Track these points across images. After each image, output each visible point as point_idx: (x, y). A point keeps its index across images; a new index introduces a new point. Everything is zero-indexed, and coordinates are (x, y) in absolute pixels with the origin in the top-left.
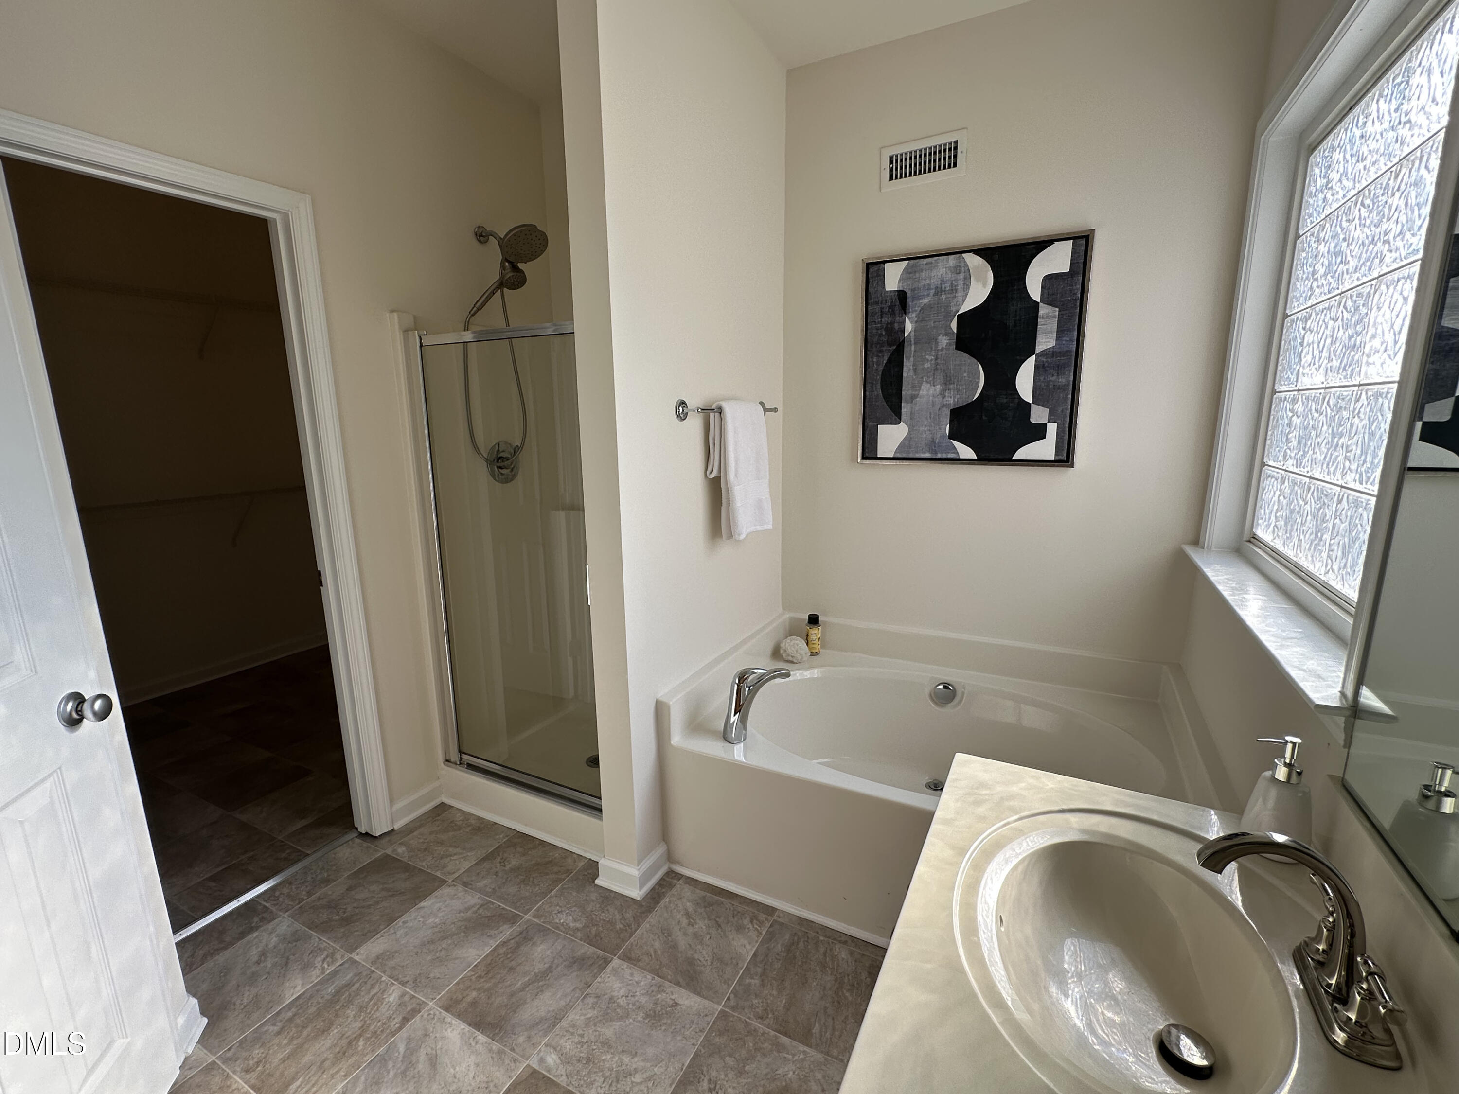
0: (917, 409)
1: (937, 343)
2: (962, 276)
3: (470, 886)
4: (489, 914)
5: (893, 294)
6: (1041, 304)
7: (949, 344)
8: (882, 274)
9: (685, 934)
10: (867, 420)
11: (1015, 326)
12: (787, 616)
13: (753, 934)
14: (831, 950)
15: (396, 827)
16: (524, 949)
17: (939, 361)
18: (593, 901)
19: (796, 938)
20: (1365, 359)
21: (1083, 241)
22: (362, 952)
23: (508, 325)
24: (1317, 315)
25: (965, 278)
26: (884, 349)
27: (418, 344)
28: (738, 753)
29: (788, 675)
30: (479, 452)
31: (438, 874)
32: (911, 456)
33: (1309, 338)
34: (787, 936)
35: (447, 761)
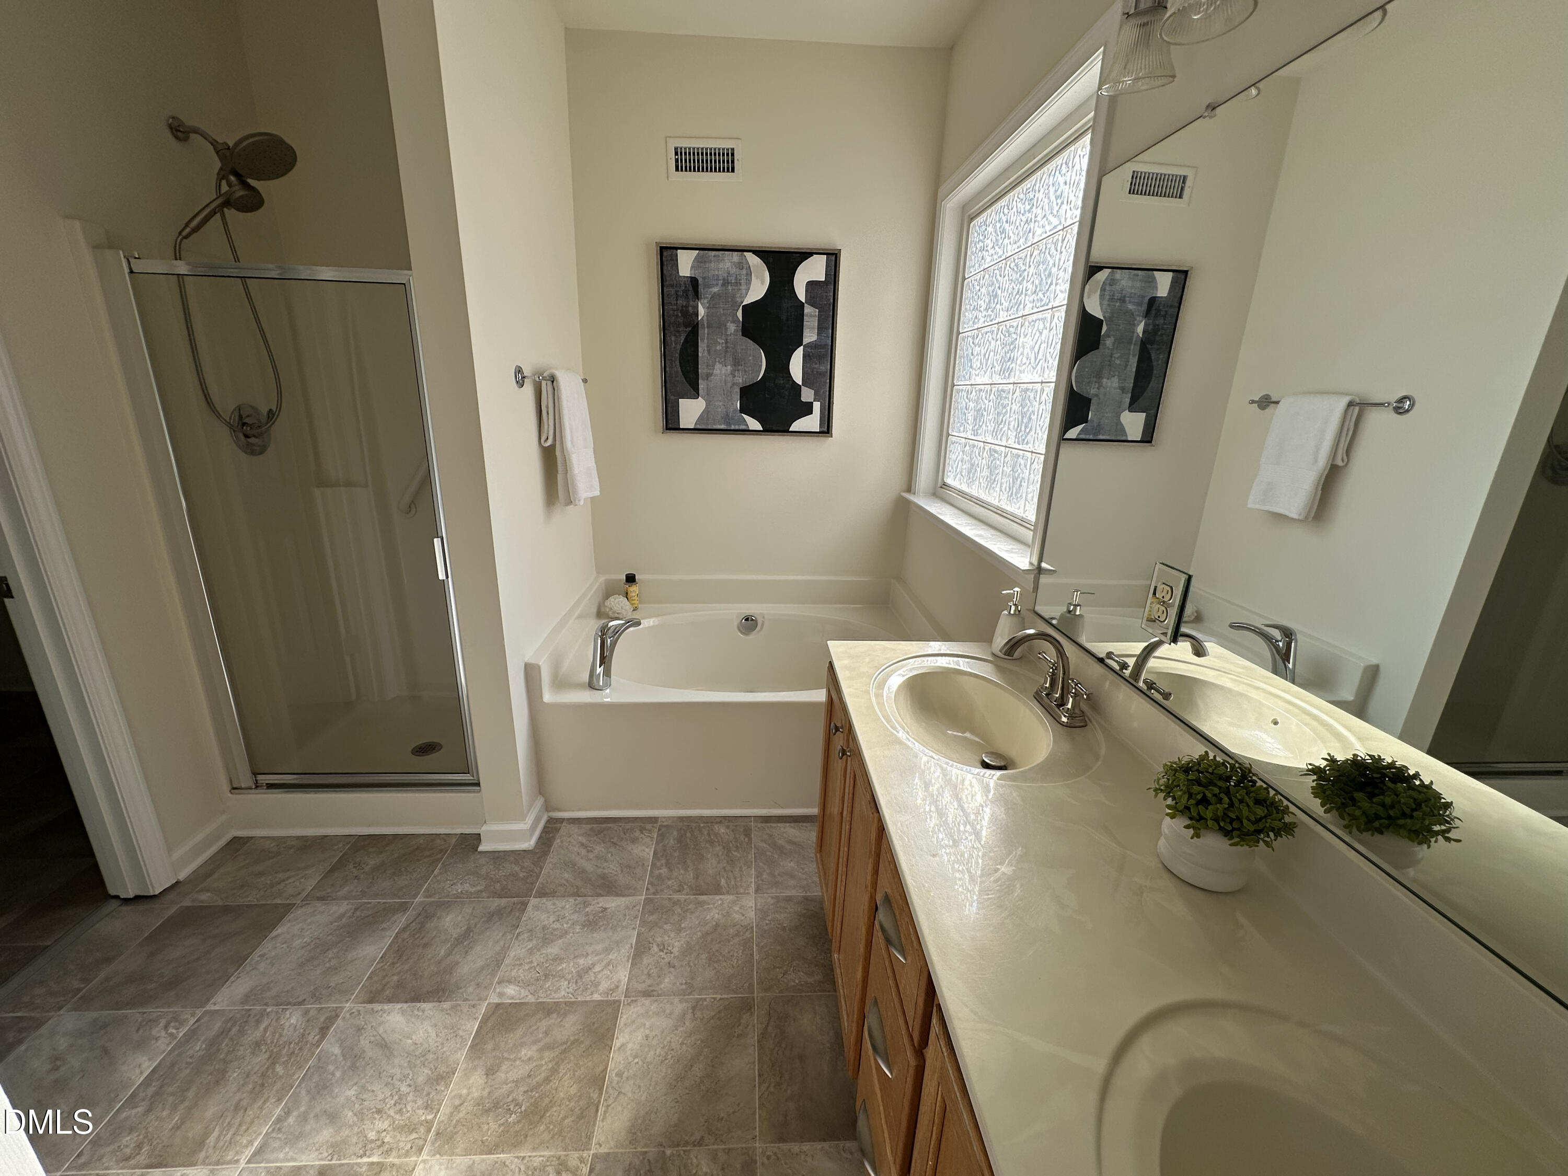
0: (712, 385)
1: (726, 329)
2: (744, 272)
3: (329, 898)
4: (370, 913)
5: (686, 279)
6: (806, 305)
7: (736, 331)
8: (674, 258)
9: (588, 860)
10: (669, 394)
11: (787, 320)
12: (603, 578)
13: (647, 840)
14: (712, 830)
15: (182, 876)
16: (430, 925)
17: (729, 345)
18: (484, 865)
19: (682, 832)
20: (1017, 367)
21: (833, 258)
22: (219, 1000)
23: (237, 259)
24: (982, 335)
25: (747, 274)
26: (681, 329)
27: (127, 270)
28: (607, 696)
29: (639, 624)
30: (219, 416)
31: (278, 901)
32: (710, 427)
33: (977, 350)
34: (675, 833)
35: (234, 789)
